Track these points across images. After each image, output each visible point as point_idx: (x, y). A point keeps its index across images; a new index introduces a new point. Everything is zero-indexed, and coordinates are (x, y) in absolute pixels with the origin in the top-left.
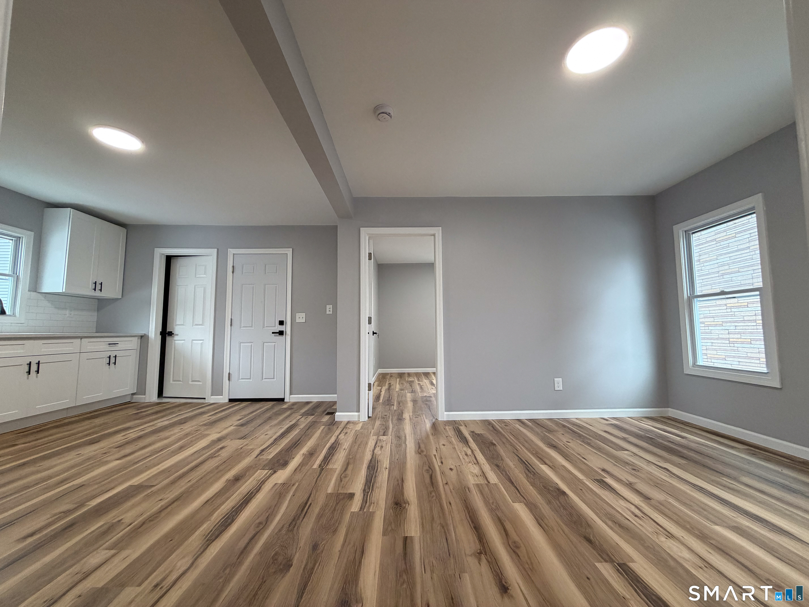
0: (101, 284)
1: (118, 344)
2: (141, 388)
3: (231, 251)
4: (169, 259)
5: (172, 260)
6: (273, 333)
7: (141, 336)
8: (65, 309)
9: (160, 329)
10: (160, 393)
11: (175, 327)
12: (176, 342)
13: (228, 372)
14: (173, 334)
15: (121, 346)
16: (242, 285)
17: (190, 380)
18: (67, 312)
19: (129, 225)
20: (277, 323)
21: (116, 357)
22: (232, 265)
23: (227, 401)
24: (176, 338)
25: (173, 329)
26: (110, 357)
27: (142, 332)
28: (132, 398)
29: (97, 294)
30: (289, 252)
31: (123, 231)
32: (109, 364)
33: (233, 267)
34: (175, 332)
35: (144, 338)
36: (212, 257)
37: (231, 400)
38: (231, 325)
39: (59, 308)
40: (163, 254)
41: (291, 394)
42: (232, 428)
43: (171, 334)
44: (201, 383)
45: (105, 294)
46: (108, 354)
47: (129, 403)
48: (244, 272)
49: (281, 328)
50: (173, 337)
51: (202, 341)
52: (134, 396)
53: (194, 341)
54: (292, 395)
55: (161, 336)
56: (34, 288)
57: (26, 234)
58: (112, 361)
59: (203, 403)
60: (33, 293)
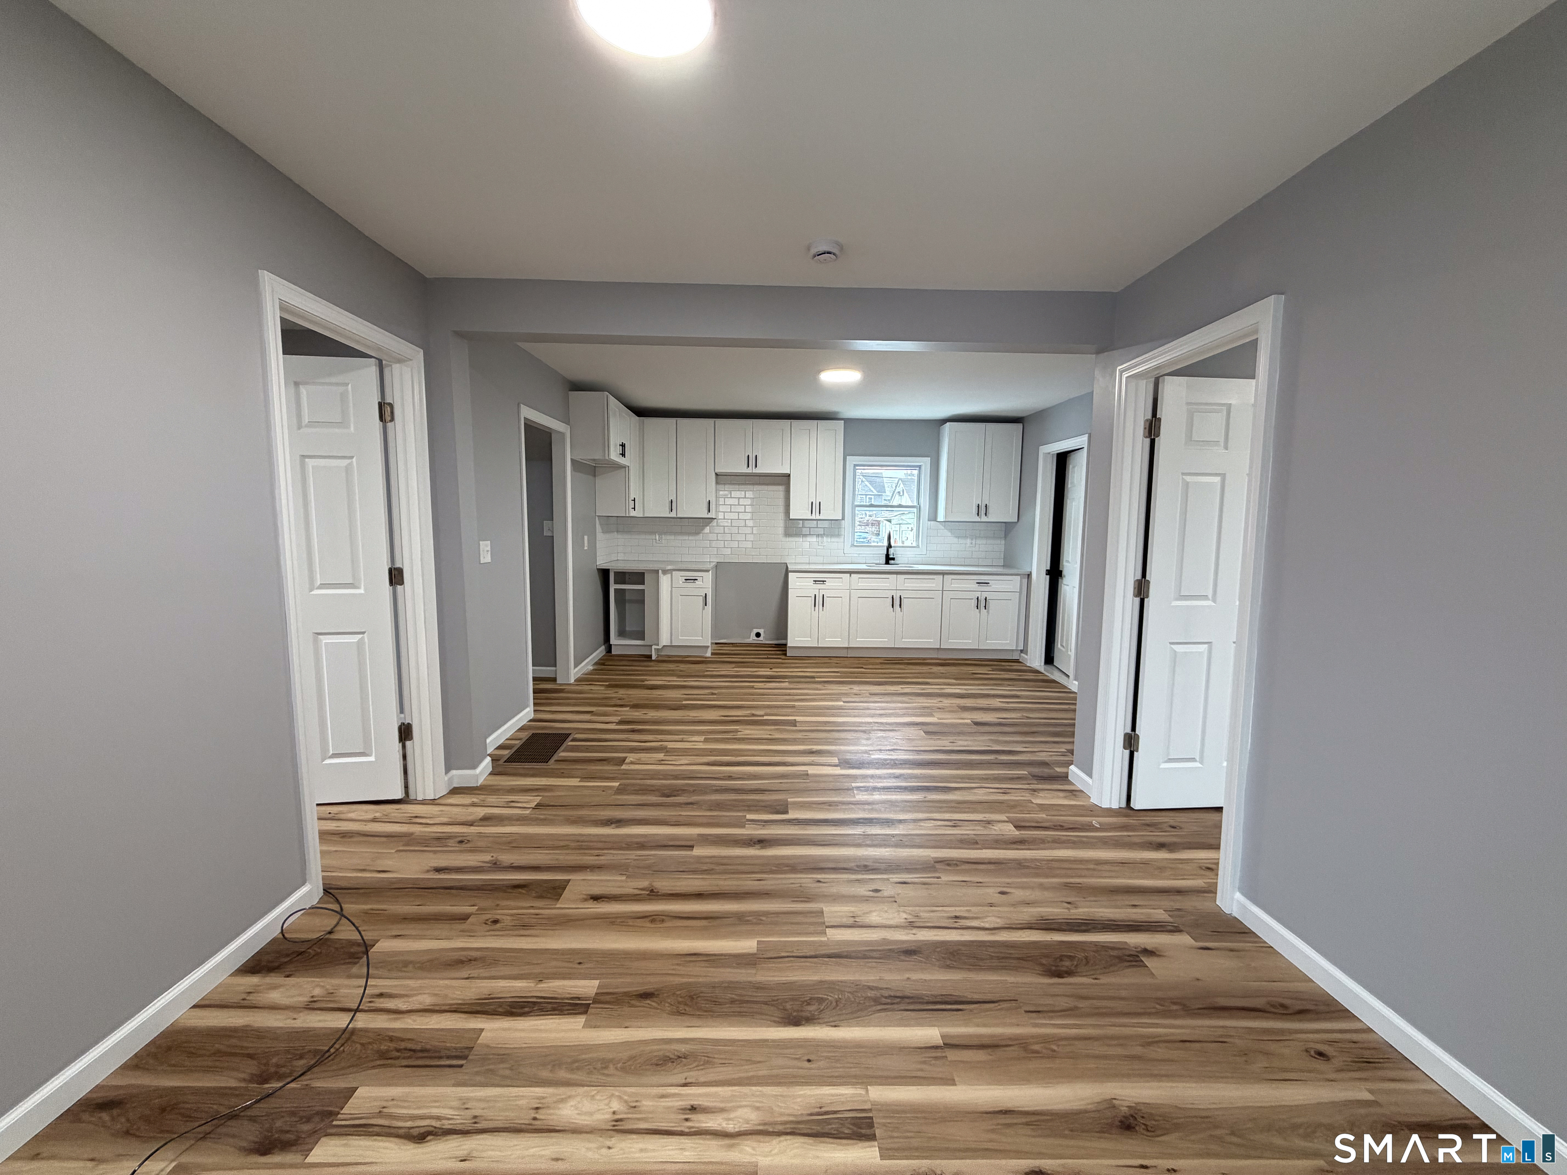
0: (986, 506)
1: (989, 583)
2: (1022, 646)
4: (1063, 457)
5: (1067, 459)
7: (1027, 574)
8: (966, 537)
9: (1049, 566)
10: (1049, 659)
11: (1064, 563)
14: (1063, 575)
15: (993, 586)
18: (969, 541)
19: (1025, 418)
21: (986, 599)
24: (1065, 581)
25: (1063, 566)
26: (977, 599)
27: (1026, 569)
28: (1018, 656)
29: (984, 519)
31: (1020, 426)
32: (978, 607)
34: (1064, 573)
35: (1029, 576)
39: (958, 537)
40: (1049, 453)
42: (969, 721)
43: (1060, 574)
45: (994, 516)
46: (978, 594)
47: (1017, 661)
50: (1063, 579)
52: (1022, 655)
55: (1048, 577)
56: (933, 517)
57: (925, 462)
58: (982, 604)
59: (1065, 687)
60: (932, 522)
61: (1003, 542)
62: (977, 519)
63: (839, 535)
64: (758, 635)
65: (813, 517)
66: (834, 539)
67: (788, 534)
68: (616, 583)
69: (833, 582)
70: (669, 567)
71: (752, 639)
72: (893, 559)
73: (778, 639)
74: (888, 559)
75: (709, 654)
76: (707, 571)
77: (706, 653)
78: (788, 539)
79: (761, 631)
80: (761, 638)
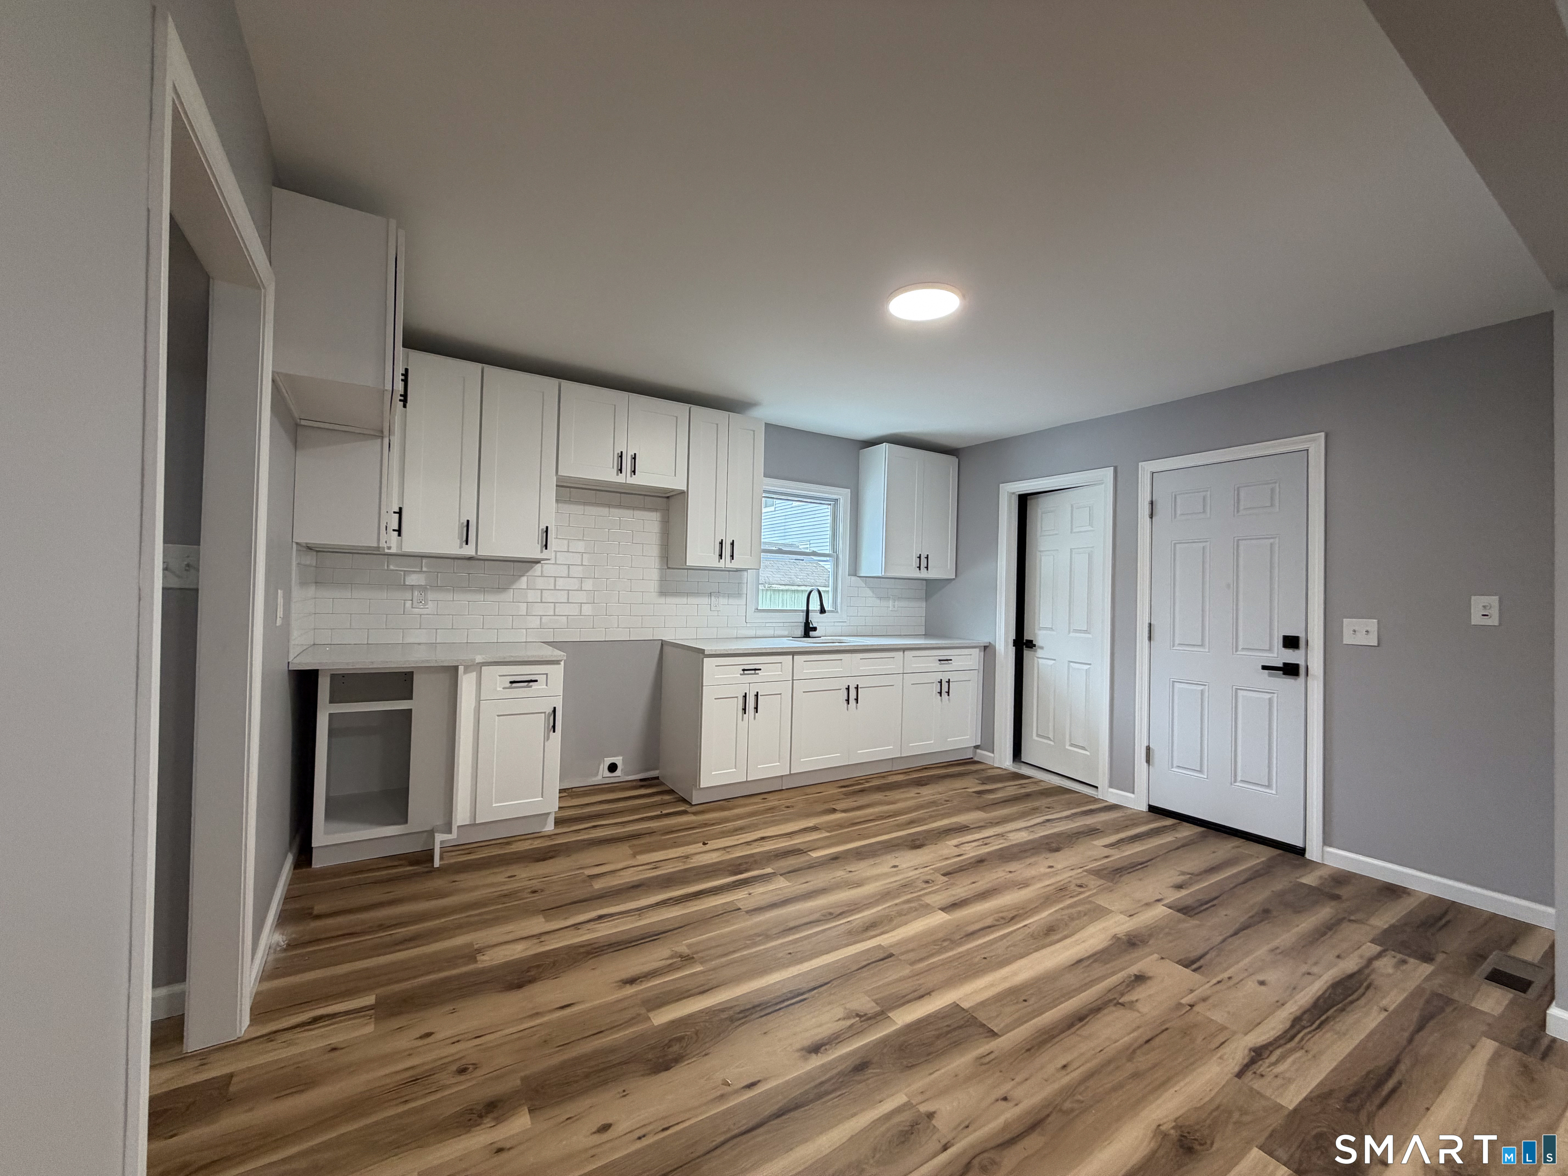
0: (927, 558)
1: (951, 660)
2: (987, 742)
3: (1146, 468)
4: (1024, 501)
5: (1029, 502)
6: (1264, 668)
7: (984, 646)
8: (888, 598)
9: (1012, 636)
10: (1017, 753)
11: (1037, 631)
12: (1041, 661)
13: (1146, 744)
14: (1035, 646)
15: (956, 664)
16: (1175, 544)
17: (1068, 744)
18: (891, 602)
19: (963, 449)
20: (1278, 642)
21: (949, 682)
22: (1149, 499)
23: (1145, 808)
24: (1040, 653)
25: (1035, 635)
26: (941, 682)
27: (985, 640)
28: (975, 753)
29: (924, 574)
30: (1315, 444)
31: (953, 460)
32: (940, 693)
33: (1152, 503)
34: (1038, 642)
35: (988, 649)
36: (1103, 485)
37: (1152, 809)
38: (1150, 638)
39: (880, 598)
40: (1013, 493)
41: (1327, 841)
43: (1030, 645)
44: (1088, 753)
45: (932, 574)
46: (939, 676)
47: (971, 762)
48: (1179, 512)
49: (1291, 657)
50: (1035, 651)
51: (1089, 666)
52: (979, 751)
53: (1071, 664)
54: (1331, 846)
55: (1014, 648)
56: (854, 571)
57: (843, 495)
58: (944, 688)
59: (1096, 800)
60: (853, 578)
61: (924, 604)
62: (917, 574)
63: (739, 595)
64: (613, 768)
65: (721, 565)
66: (731, 601)
67: (664, 592)
68: (332, 701)
69: (773, 669)
70: (479, 659)
71: (602, 775)
72: (815, 629)
73: (647, 770)
74: (808, 630)
75: (550, 827)
76: (557, 662)
77: (545, 825)
78: (662, 600)
79: (618, 760)
80: (618, 773)
